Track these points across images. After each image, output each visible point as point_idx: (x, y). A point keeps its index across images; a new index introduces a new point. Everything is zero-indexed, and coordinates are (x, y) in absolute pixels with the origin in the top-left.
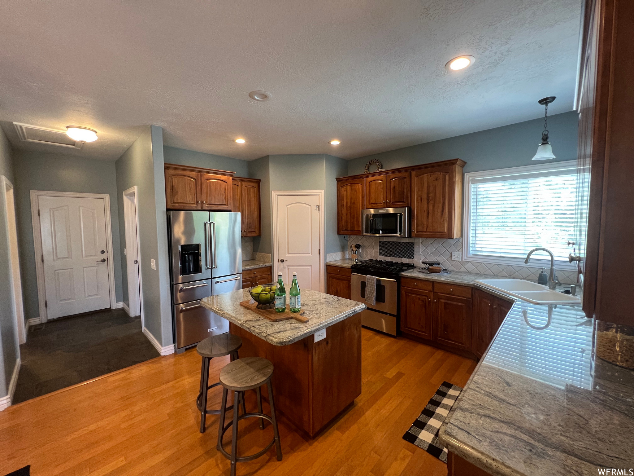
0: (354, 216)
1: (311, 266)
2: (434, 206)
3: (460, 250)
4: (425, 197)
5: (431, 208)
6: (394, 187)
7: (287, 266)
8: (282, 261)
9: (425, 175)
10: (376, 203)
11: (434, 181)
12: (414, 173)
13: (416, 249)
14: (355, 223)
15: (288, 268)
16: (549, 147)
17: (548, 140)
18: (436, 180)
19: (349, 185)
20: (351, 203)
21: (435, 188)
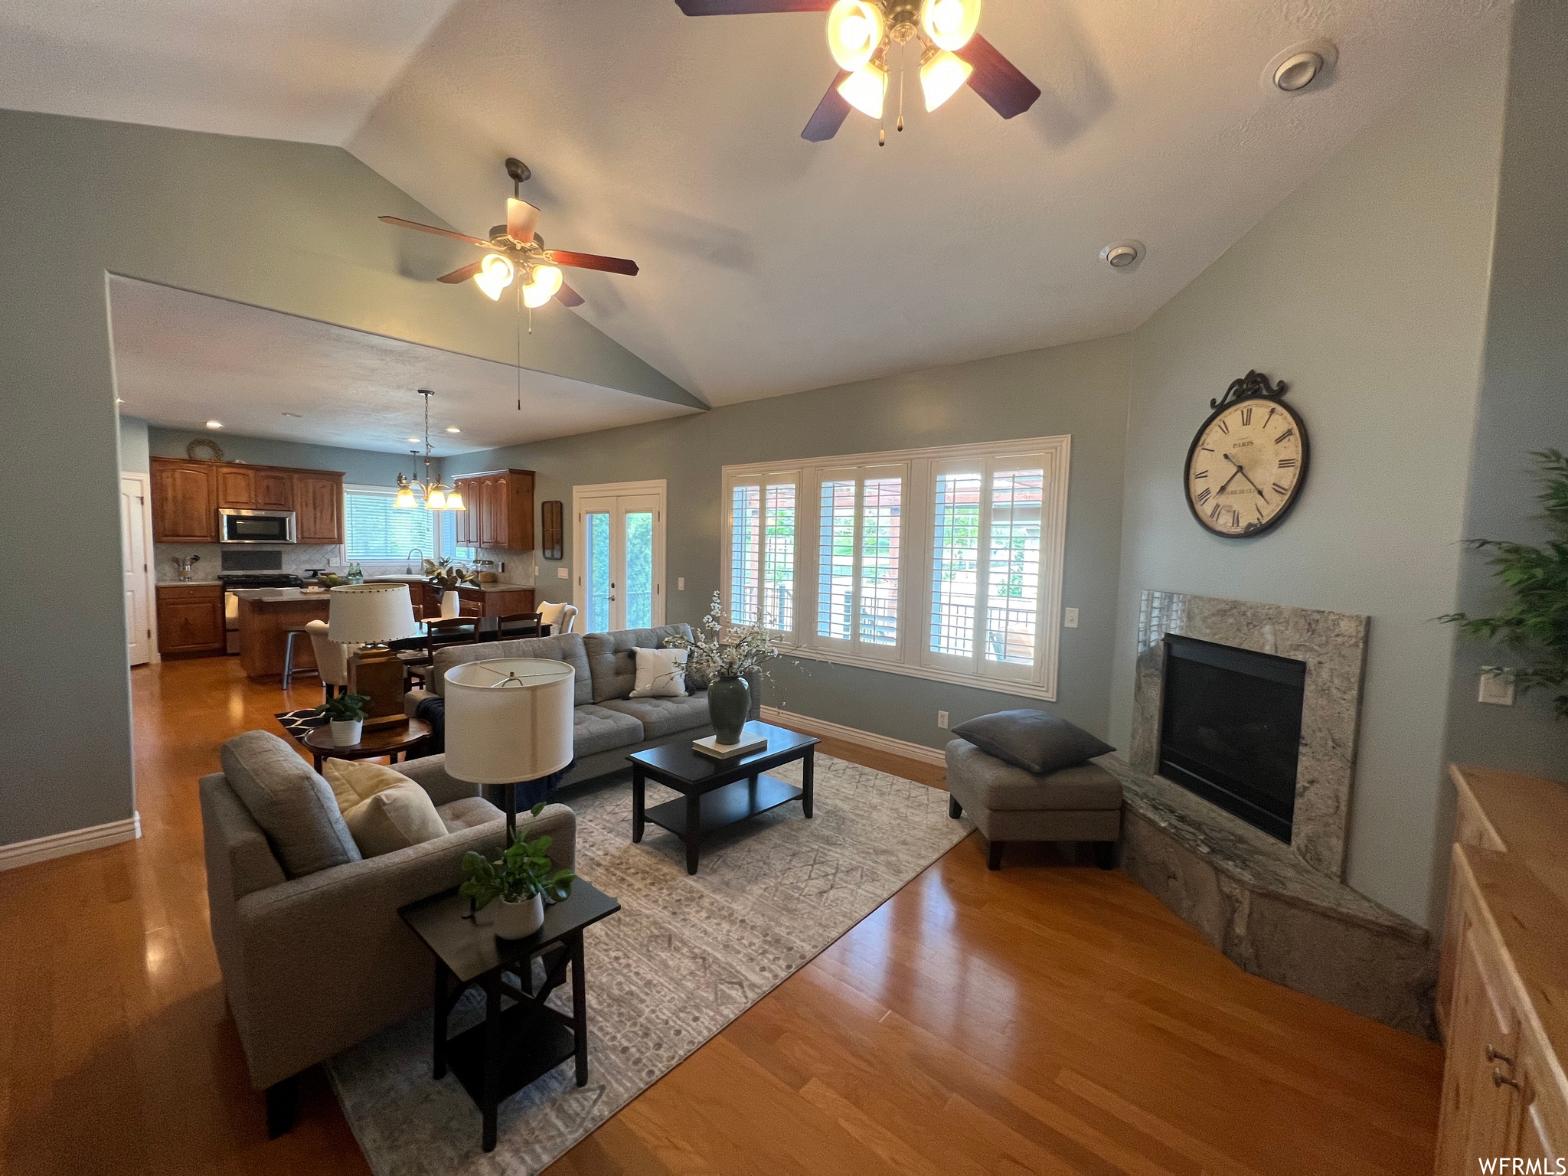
0: (192, 516)
1: (133, 591)
2: (321, 513)
3: (338, 555)
4: (311, 501)
5: (318, 514)
6: (268, 487)
9: (309, 480)
10: (238, 502)
11: (320, 488)
12: (296, 476)
13: (285, 558)
18: (324, 487)
19: (178, 471)
20: (183, 497)
21: (323, 494)
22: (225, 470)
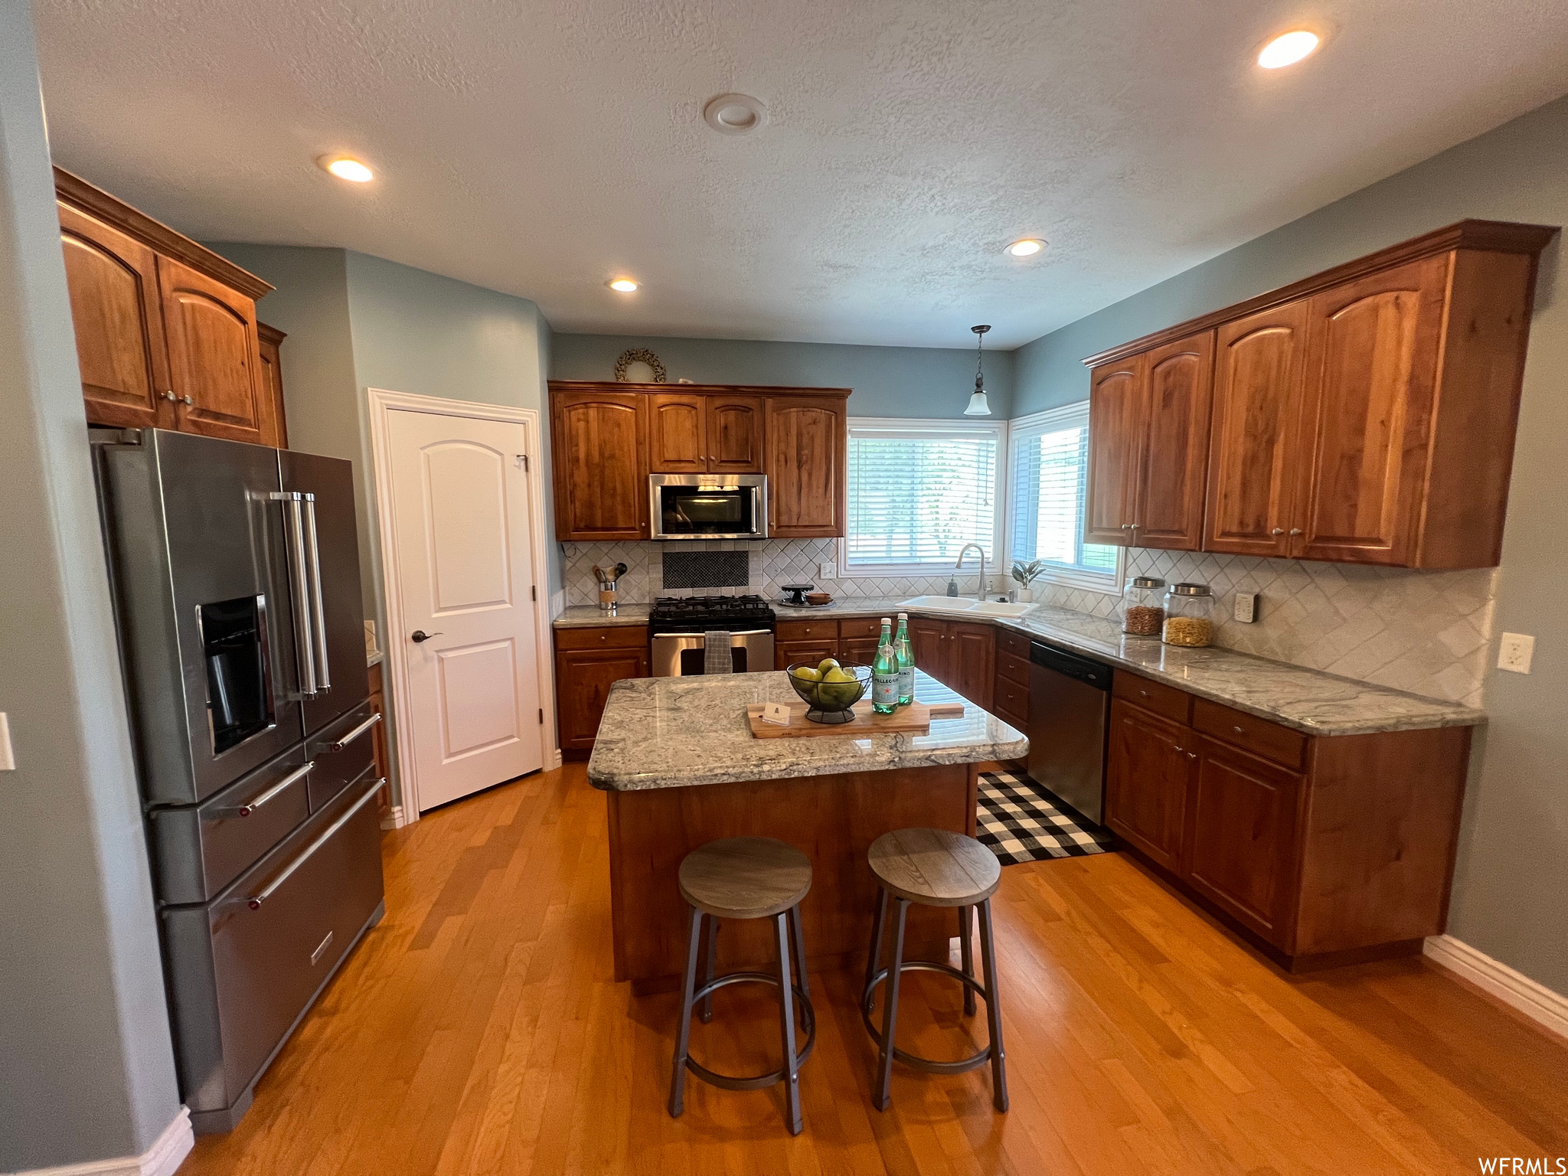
0: (614, 489)
1: (511, 639)
2: (810, 475)
3: (834, 560)
4: (793, 453)
5: (805, 477)
6: (726, 428)
7: (437, 651)
8: (419, 637)
9: (792, 410)
10: (680, 461)
11: (810, 424)
12: (769, 402)
13: (753, 565)
14: (619, 508)
15: (439, 657)
16: (984, 397)
17: (983, 387)
18: (814, 423)
19: (595, 405)
20: (601, 454)
21: (812, 438)
22: (662, 399)
